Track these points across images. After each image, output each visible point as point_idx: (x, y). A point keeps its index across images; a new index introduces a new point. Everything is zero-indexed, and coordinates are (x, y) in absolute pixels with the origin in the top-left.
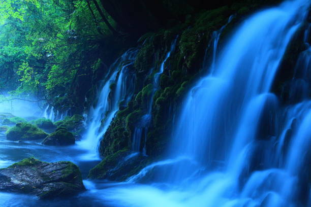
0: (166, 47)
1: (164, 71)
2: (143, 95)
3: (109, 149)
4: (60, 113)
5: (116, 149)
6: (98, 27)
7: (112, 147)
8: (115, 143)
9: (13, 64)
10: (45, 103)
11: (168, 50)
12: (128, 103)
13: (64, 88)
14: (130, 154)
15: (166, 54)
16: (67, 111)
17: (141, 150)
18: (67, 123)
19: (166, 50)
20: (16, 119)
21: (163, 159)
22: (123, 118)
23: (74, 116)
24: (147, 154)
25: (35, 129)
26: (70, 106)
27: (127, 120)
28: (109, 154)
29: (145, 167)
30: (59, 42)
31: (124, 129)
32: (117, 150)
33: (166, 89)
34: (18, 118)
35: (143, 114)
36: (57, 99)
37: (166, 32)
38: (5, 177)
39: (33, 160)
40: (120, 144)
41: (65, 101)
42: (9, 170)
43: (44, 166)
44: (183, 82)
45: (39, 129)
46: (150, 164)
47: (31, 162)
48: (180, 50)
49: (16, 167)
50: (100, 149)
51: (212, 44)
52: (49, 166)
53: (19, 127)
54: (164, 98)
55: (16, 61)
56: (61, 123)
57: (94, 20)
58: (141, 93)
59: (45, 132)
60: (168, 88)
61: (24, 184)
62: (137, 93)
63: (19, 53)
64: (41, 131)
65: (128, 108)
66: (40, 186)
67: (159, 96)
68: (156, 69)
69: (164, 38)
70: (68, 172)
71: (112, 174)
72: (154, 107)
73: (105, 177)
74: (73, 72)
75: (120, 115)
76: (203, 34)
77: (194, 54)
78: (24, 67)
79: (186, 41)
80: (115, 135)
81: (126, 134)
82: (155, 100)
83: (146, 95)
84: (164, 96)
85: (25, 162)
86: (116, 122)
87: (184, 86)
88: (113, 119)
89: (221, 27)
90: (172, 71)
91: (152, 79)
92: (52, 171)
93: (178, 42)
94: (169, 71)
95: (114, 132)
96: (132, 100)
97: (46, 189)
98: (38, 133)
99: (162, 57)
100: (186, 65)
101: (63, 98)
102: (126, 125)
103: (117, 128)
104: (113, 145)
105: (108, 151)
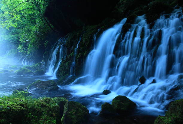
0: (78, 39)
2: (71, 56)
5: (64, 75)
14: (69, 75)
15: (78, 42)
16: (33, 61)
17: (73, 74)
18: (36, 66)
22: (65, 64)
25: (27, 70)
27: (67, 64)
29: (76, 79)
35: (72, 62)
37: (77, 34)
40: (65, 73)
41: (32, 57)
44: (85, 51)
46: (78, 78)
47: (39, 81)
48: (83, 40)
50: (57, 75)
51: (94, 39)
54: (80, 57)
58: (70, 55)
59: (31, 71)
60: (80, 53)
65: (66, 60)
67: (78, 56)
68: (74, 46)
69: (77, 36)
71: (65, 83)
72: (76, 60)
73: (63, 84)
76: (91, 35)
77: (88, 42)
79: (85, 37)
80: (63, 70)
81: (67, 69)
82: (76, 57)
83: (72, 56)
86: (62, 65)
87: (86, 53)
91: (74, 50)
93: (82, 37)
94: (80, 47)
96: (67, 57)
98: (29, 71)
100: (86, 46)
102: (67, 66)
103: (63, 67)
104: (62, 73)
105: (60, 75)
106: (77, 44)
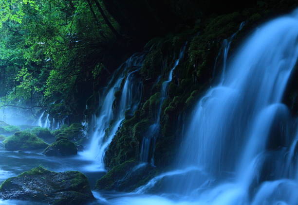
0: (175, 54)
1: (172, 79)
2: (150, 103)
3: (114, 160)
4: (57, 121)
5: (123, 159)
6: (100, 30)
7: (119, 157)
8: (122, 153)
9: (6, 68)
10: (39, 110)
11: (177, 58)
12: (134, 113)
13: (61, 94)
14: (137, 164)
15: (174, 62)
16: (64, 119)
18: (66, 132)
19: (175, 57)
20: (10, 127)
21: (172, 169)
22: (130, 127)
23: (72, 125)
24: (155, 164)
25: (34, 139)
26: (68, 113)
27: (134, 129)
28: (115, 165)
29: (154, 177)
30: (59, 46)
31: (131, 139)
32: (125, 161)
33: (175, 98)
34: (12, 127)
35: (151, 124)
36: (53, 106)
37: (175, 38)
38: (17, 185)
39: (41, 169)
40: (127, 154)
41: (62, 108)
42: (20, 178)
43: (53, 176)
44: (192, 91)
45: (38, 139)
46: (159, 174)
47: (40, 171)
48: (189, 58)
49: (26, 176)
50: (106, 159)
51: (223, 51)
52: (58, 176)
53: (18, 136)
54: (173, 107)
55: (10, 65)
56: (59, 132)
57: (96, 22)
58: (149, 102)
59: (45, 142)
60: (177, 97)
61: (35, 192)
62: (145, 102)
63: (13, 56)
64: (41, 141)
65: (134, 117)
66: (52, 195)
67: (168, 106)
68: (164, 77)
69: (173, 45)
70: (77, 182)
71: (120, 185)
72: (162, 117)
73: (113, 188)
74: (73, 78)
75: (127, 125)
76: (213, 42)
77: (203, 63)
78: (23, 73)
79: (196, 49)
80: (122, 145)
81: (134, 144)
82: (163, 109)
83: (153, 104)
84: (173, 105)
85: (35, 171)
86: (122, 132)
87: (193, 95)
88: (119, 128)
89: (232, 34)
90: (182, 79)
91: (160, 87)
92: (61, 181)
93: (187, 49)
94: (178, 79)
95: (121, 141)
96: (138, 109)
97: (58, 198)
98: (37, 142)
99: (170, 65)
100: (195, 74)
101: (60, 105)
102: (134, 135)
103: (124, 138)
104: (119, 155)
105: (114, 161)
106: (170, 70)
